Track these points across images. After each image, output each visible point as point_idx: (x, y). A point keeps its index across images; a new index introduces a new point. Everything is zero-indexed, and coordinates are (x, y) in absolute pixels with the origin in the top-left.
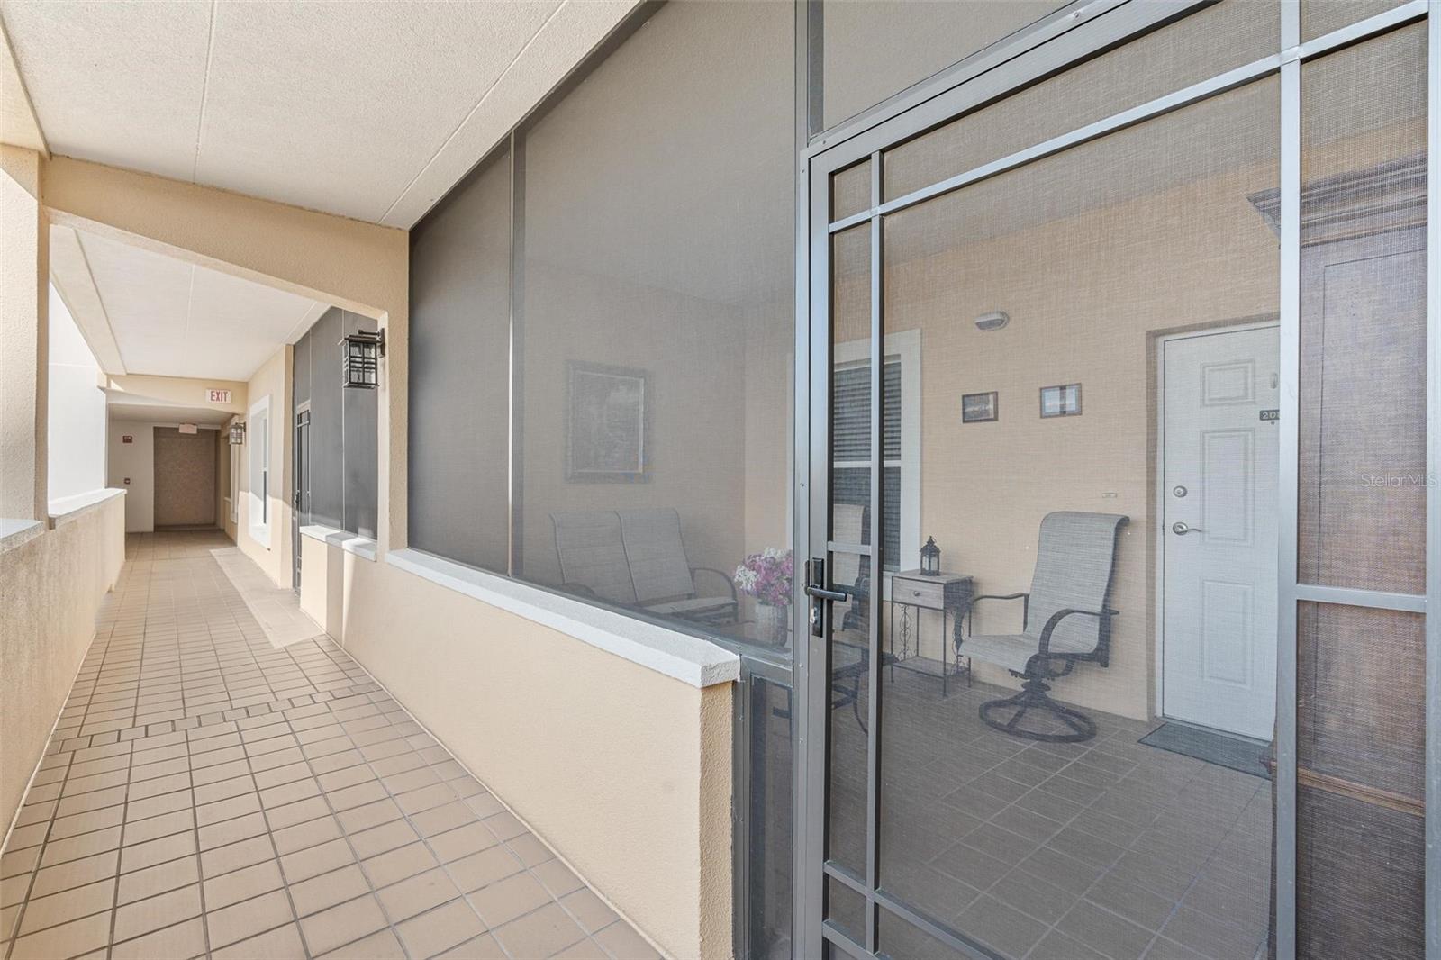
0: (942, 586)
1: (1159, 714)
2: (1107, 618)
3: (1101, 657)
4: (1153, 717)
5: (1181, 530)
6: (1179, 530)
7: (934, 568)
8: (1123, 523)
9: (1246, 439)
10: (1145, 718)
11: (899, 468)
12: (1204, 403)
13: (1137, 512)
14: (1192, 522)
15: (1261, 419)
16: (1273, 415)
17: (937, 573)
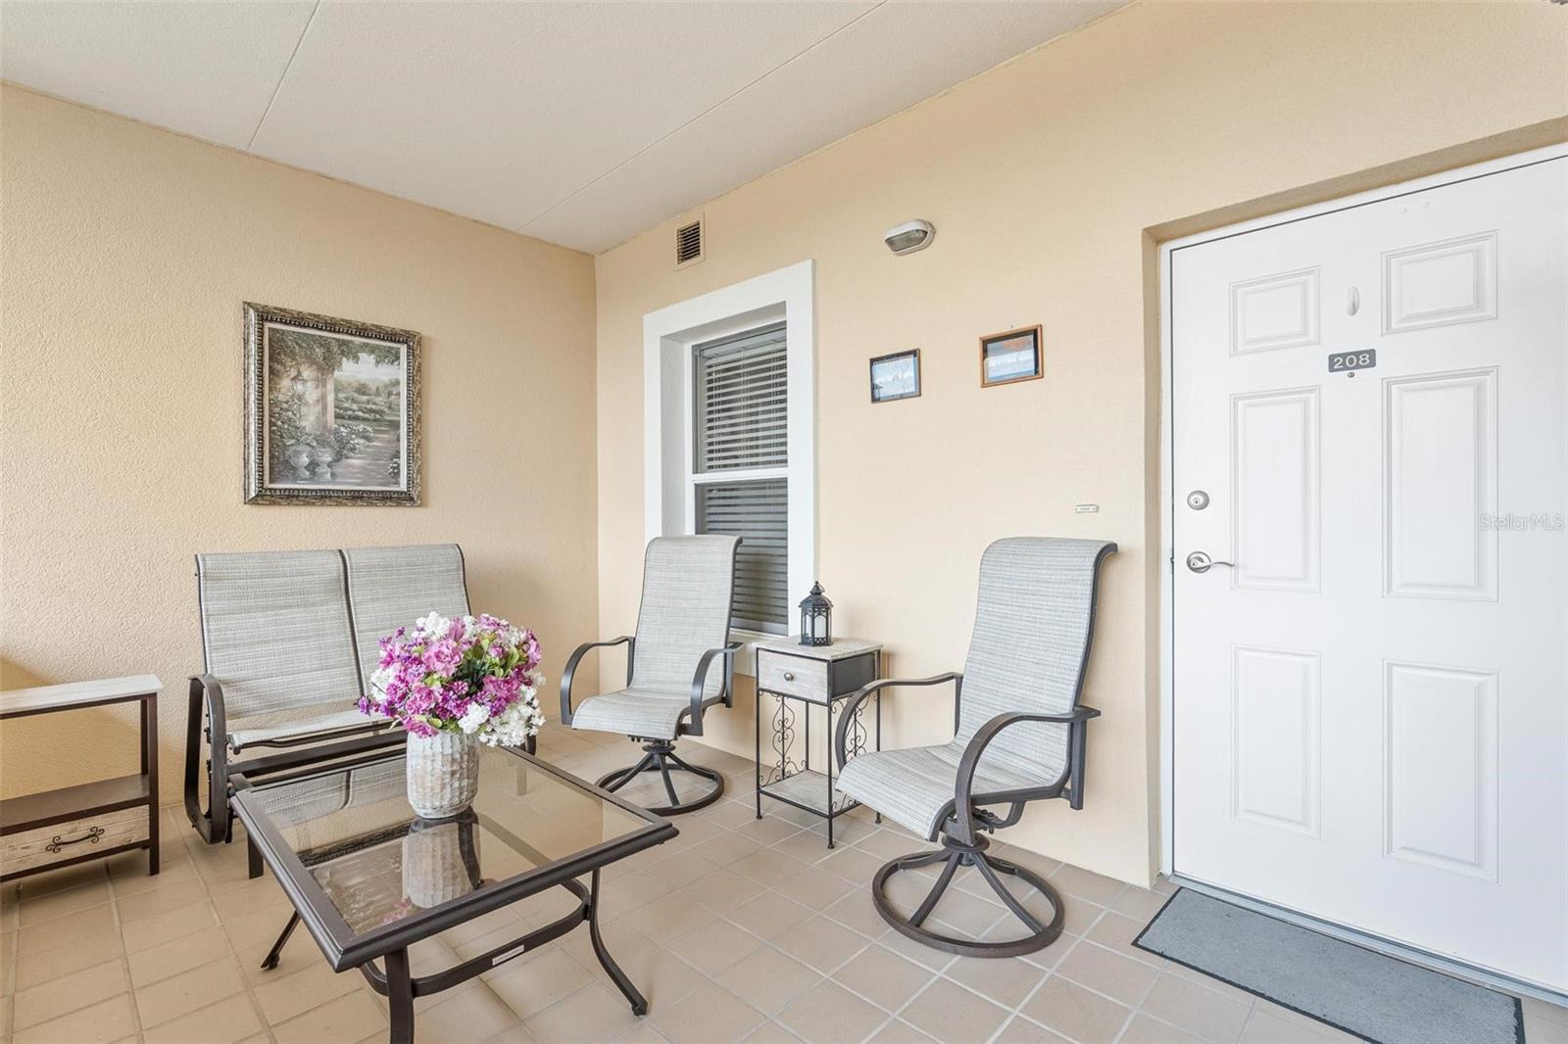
0: (826, 664)
1: (1167, 870)
2: (1081, 719)
3: (1072, 787)
4: (1159, 878)
5: (1200, 564)
6: (1197, 565)
7: (820, 633)
8: (1107, 553)
9: (1306, 404)
10: (1144, 882)
11: (785, 480)
12: (1235, 348)
13: (1130, 536)
14: (1217, 553)
15: (1332, 369)
16: (1351, 361)
17: (826, 642)
